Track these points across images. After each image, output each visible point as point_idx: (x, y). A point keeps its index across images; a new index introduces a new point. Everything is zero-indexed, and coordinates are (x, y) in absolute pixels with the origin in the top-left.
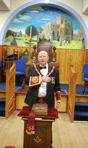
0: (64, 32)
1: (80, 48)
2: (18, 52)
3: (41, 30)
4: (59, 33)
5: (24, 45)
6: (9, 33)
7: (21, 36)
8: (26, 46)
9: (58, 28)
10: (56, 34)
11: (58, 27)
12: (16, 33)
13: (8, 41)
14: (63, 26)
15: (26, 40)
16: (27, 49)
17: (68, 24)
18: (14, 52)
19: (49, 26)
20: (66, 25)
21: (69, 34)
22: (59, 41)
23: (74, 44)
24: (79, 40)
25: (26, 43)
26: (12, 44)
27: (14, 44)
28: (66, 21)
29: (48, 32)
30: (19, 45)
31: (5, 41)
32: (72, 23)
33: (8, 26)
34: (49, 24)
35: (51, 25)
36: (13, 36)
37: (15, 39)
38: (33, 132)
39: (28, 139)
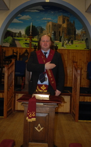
0: (66, 32)
1: (82, 49)
2: (17, 53)
3: (42, 30)
4: (61, 32)
5: (24, 46)
6: (7, 34)
7: (21, 37)
8: (26, 47)
9: (60, 28)
10: (57, 34)
11: (60, 26)
12: (15, 33)
13: (7, 42)
14: (65, 25)
16: (26, 50)
17: (71, 23)
18: (13, 52)
19: (50, 26)
20: (68, 25)
21: (71, 35)
22: (60, 41)
23: (77, 45)
24: (83, 40)
25: (26, 44)
26: (11, 44)
27: (13, 45)
28: (68, 20)
29: (49, 32)
30: (18, 46)
31: (4, 42)
32: (74, 22)
33: (7, 26)
34: (50, 23)
35: (53, 25)
36: (12, 36)
37: (14, 40)
38: (34, 119)
39: (29, 127)
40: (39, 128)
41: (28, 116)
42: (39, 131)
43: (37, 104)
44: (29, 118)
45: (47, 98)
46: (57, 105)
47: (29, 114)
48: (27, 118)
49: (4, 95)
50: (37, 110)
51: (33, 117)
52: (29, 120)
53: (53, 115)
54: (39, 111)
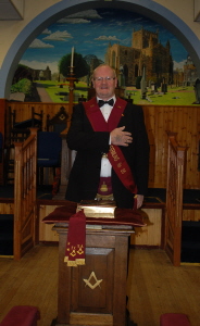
0: (150, 66)
1: (188, 104)
2: (41, 116)
3: (97, 63)
4: (140, 68)
5: (57, 100)
6: (19, 73)
7: (50, 79)
8: (61, 101)
9: (137, 57)
10: (131, 72)
11: (137, 54)
12: (38, 71)
13: (19, 90)
14: (148, 52)
15: (61, 86)
16: (62, 109)
17: (161, 47)
18: (34, 113)
19: (114, 53)
20: (154, 51)
21: (162, 73)
22: (138, 87)
23: (175, 95)
24: (188, 84)
25: (61, 94)
26: (27, 96)
27: (33, 96)
28: (155, 41)
30: (44, 100)
31: (13, 92)
32: (168, 44)
33: (19, 56)
34: (115, 48)
35: (121, 50)
36: (30, 78)
37: (34, 87)
38: (81, 261)
39: (69, 278)
40: (93, 282)
41: (67, 254)
42: (93, 287)
43: (88, 227)
44: (71, 259)
45: (110, 214)
46: (133, 229)
47: (71, 251)
48: (67, 258)
49: (13, 208)
50: (89, 241)
51: (78, 256)
52: (71, 264)
53: (123, 251)
54: (93, 244)
